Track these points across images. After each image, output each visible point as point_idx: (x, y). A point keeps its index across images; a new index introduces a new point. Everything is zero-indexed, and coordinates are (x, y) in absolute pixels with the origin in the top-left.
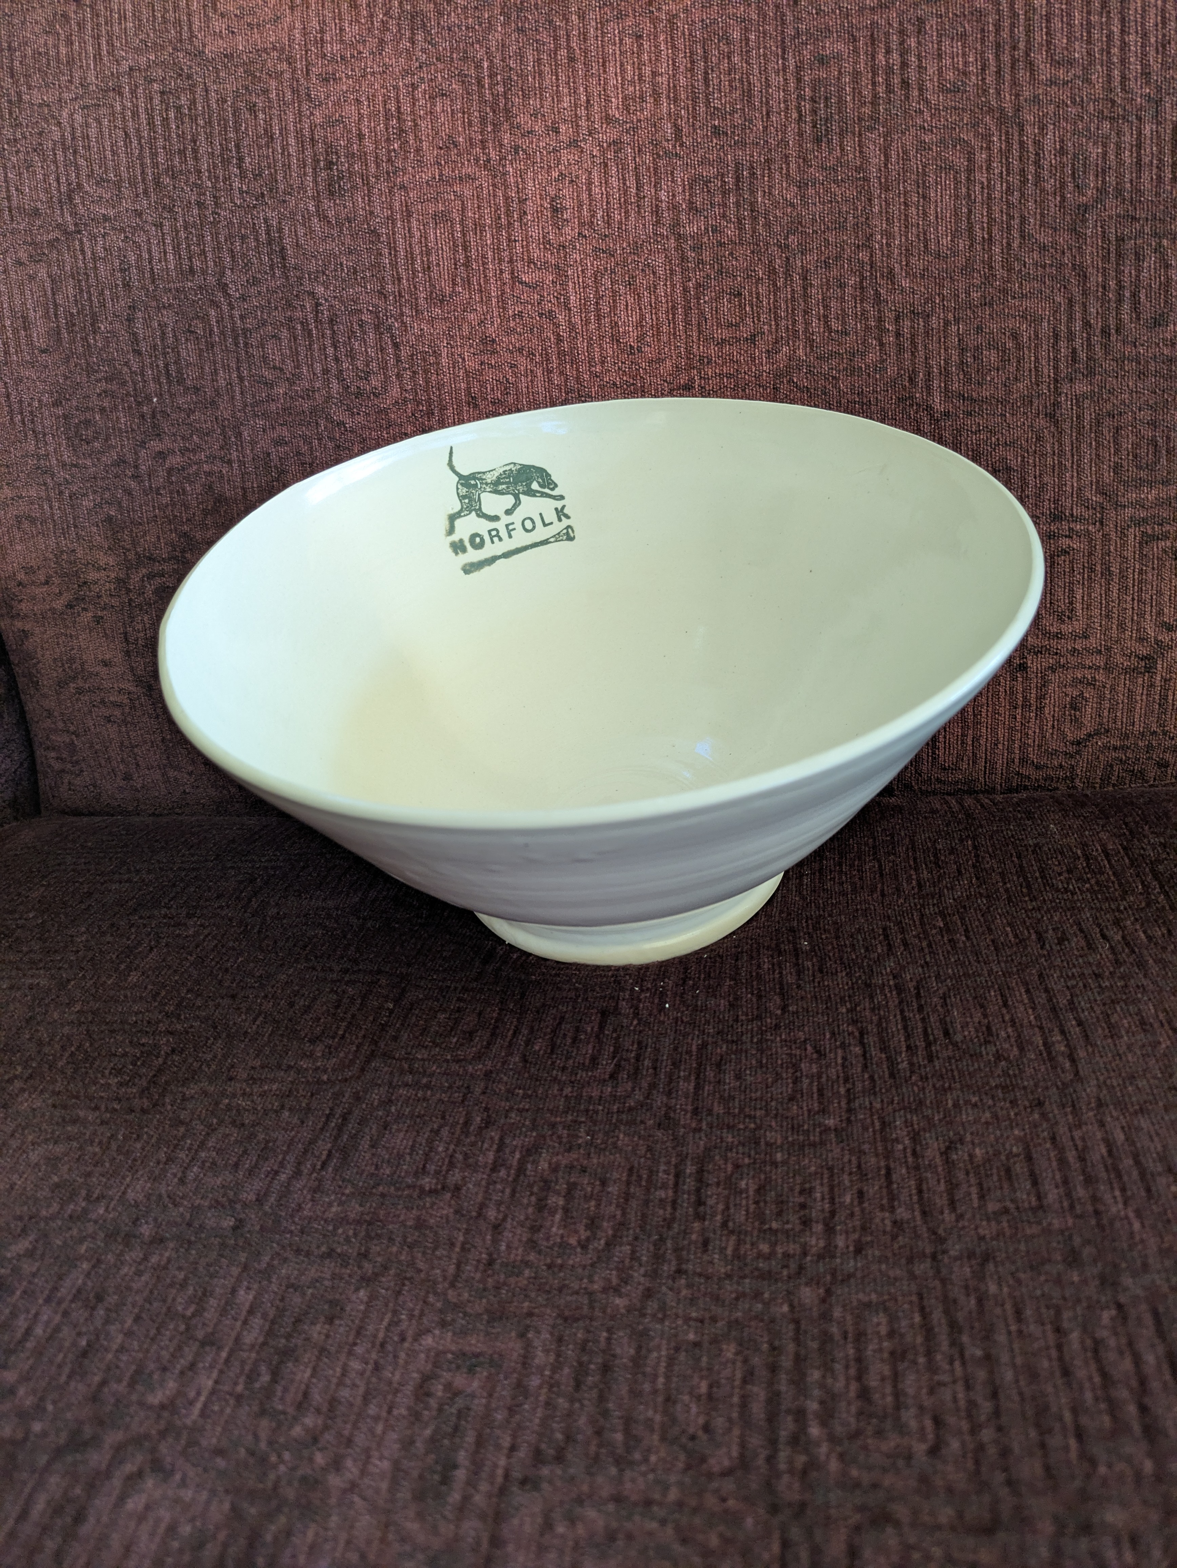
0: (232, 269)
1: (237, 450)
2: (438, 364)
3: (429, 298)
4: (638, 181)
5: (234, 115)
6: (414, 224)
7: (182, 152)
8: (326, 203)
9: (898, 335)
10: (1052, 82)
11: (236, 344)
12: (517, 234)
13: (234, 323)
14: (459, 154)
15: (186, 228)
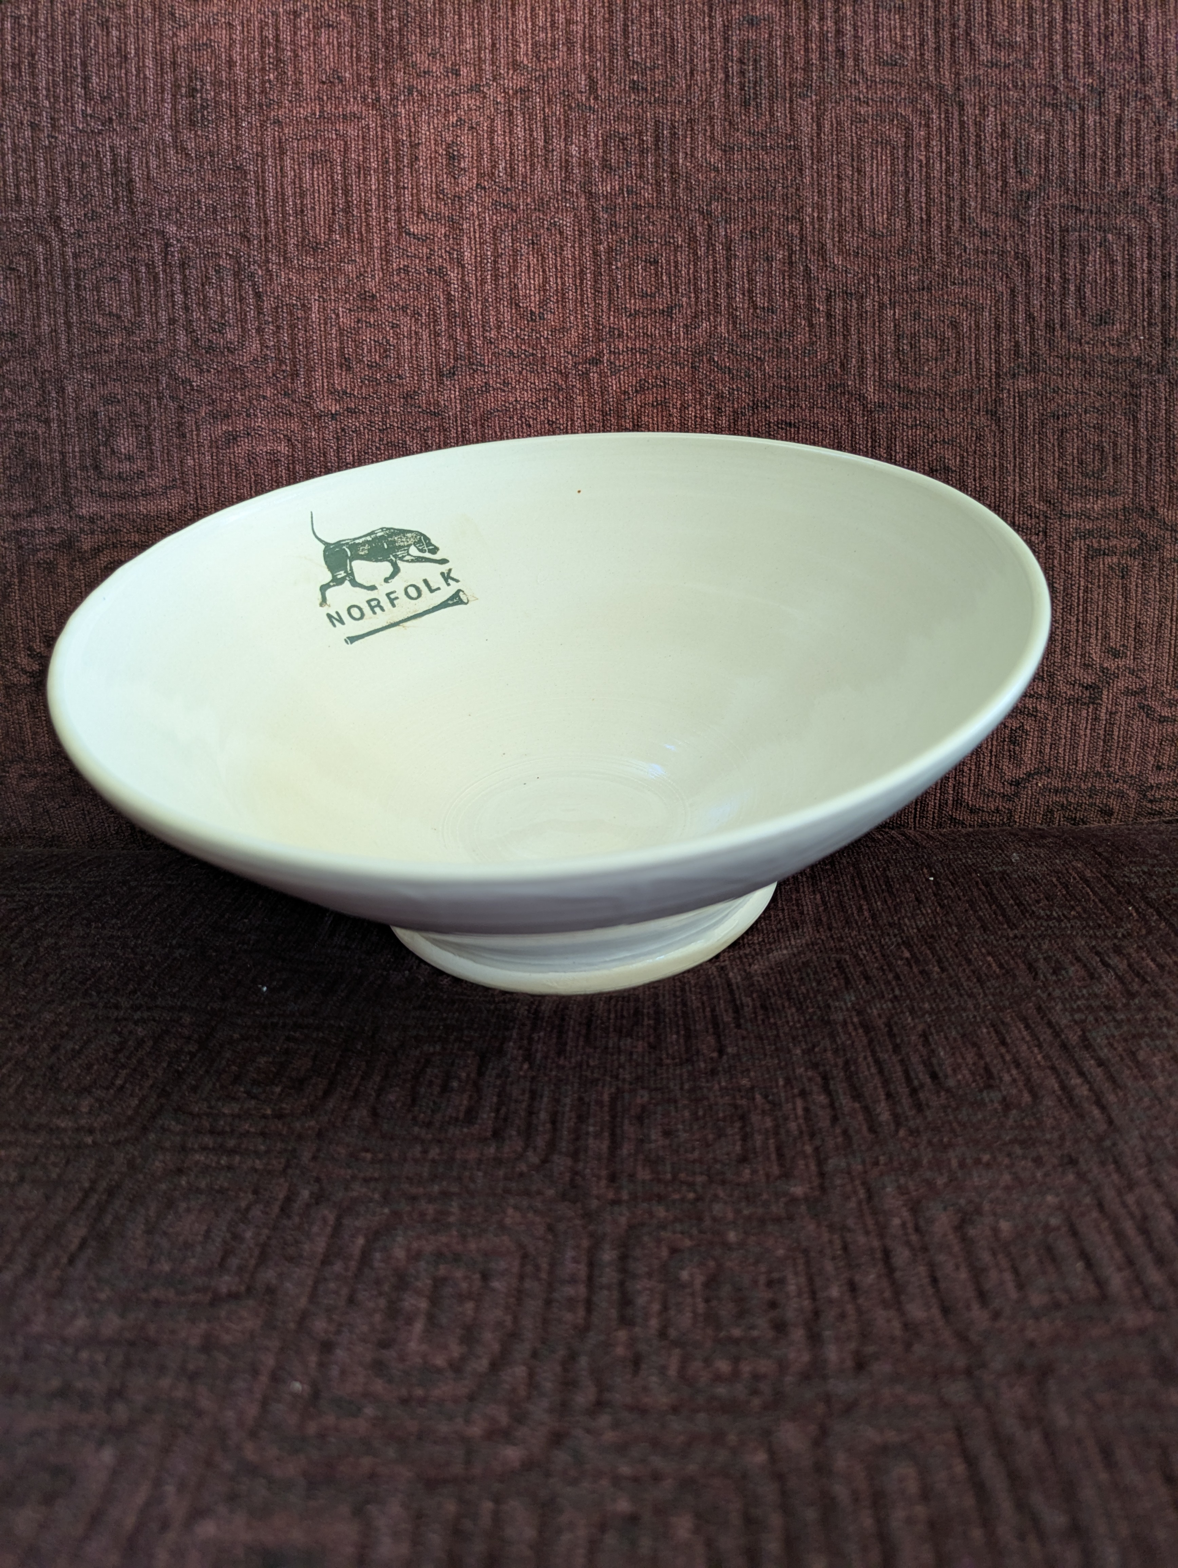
0: (68, 201)
1: (58, 407)
2: (307, 319)
3: (301, 245)
4: (546, 132)
5: (81, 29)
6: (288, 162)
7: (17, 67)
8: (186, 134)
9: (829, 316)
10: (994, 64)
11: (66, 286)
12: (407, 180)
13: (65, 262)
14: (344, 91)
15: (14, 151)
